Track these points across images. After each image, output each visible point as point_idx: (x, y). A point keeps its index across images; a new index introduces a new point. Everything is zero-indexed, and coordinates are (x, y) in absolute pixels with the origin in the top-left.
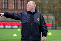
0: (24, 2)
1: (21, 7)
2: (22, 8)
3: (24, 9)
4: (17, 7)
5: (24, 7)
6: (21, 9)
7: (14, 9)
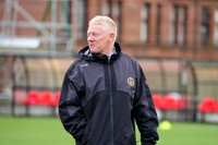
0: (186, 15)
1: (176, 33)
2: (181, 38)
3: (185, 42)
4: (158, 32)
5: (186, 33)
6: (176, 42)
7: (148, 41)
